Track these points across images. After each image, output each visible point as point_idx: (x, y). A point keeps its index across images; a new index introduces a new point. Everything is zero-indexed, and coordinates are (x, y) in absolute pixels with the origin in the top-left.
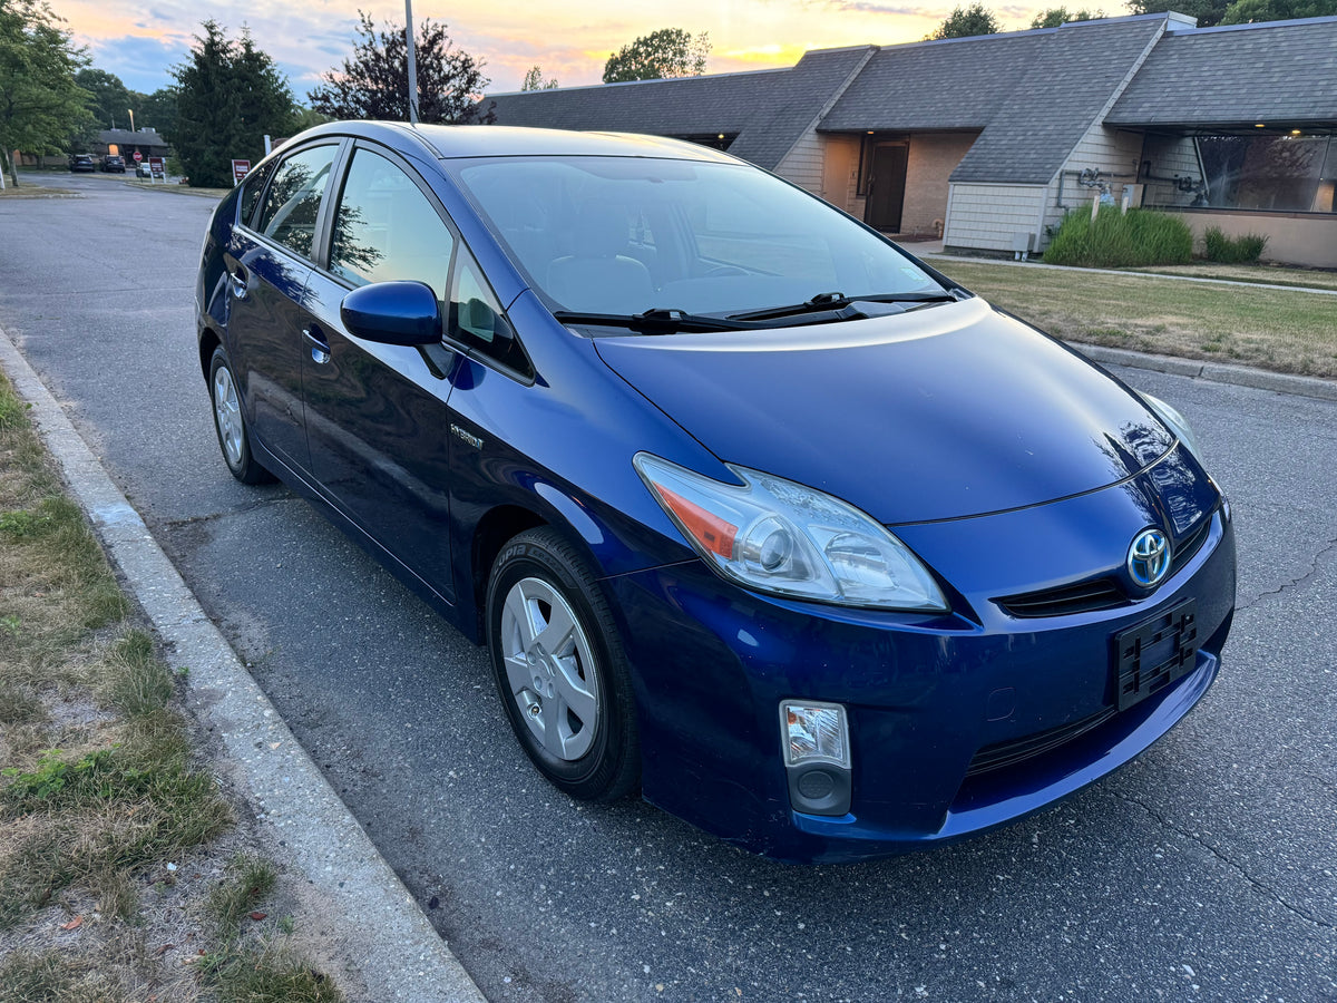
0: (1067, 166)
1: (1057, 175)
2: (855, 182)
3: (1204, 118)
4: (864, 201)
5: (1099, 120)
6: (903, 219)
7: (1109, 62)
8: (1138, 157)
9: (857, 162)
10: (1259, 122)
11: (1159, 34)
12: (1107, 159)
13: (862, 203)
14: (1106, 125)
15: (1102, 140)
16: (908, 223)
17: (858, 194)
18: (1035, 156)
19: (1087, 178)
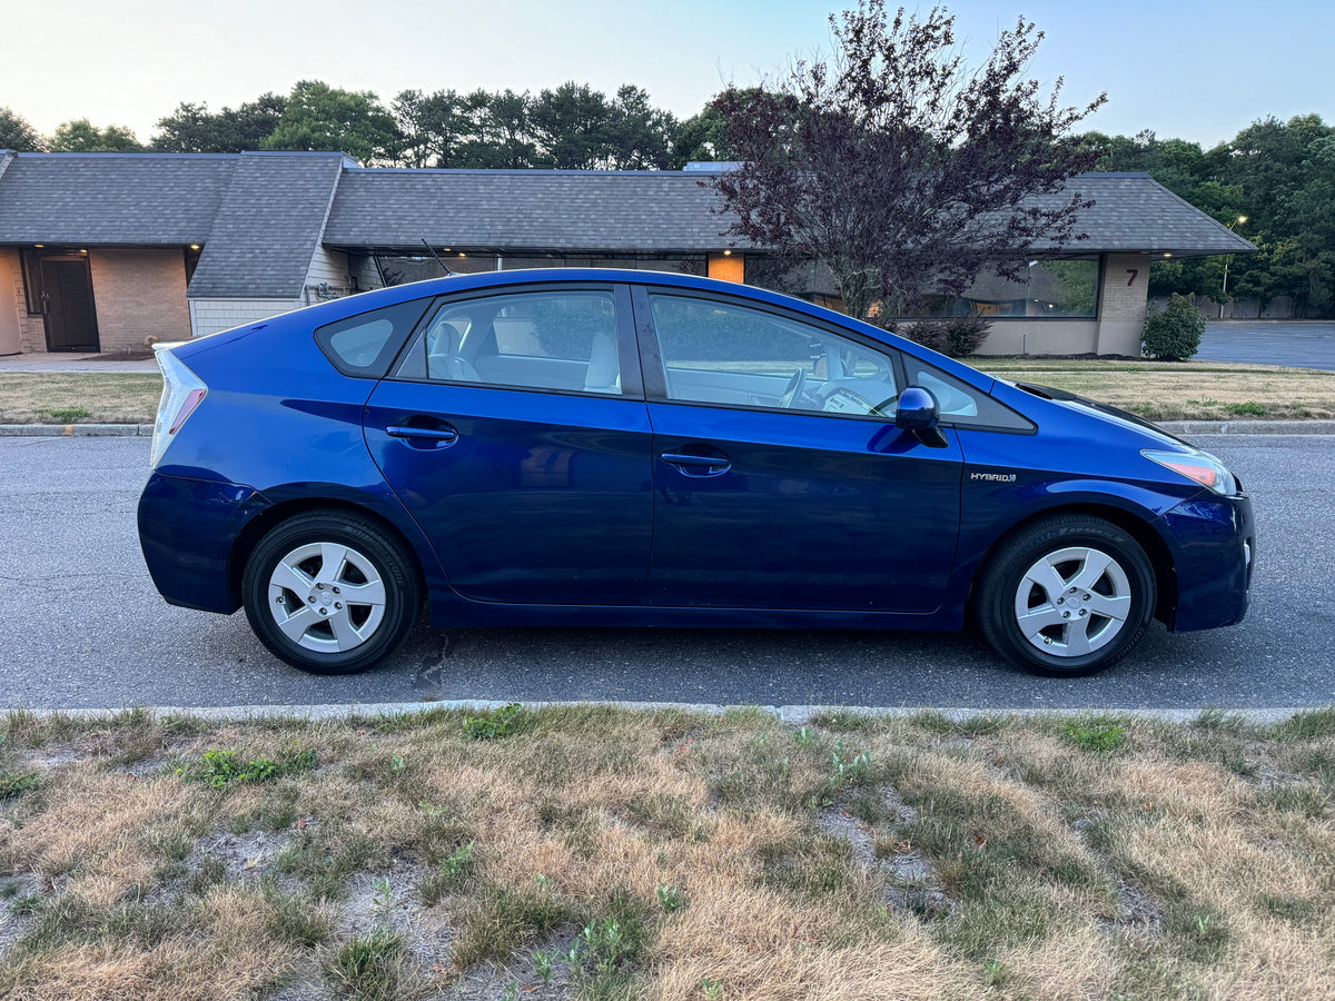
0: (309, 282)
1: (303, 291)
2: (23, 299)
3: (409, 243)
4: (42, 320)
5: (319, 242)
6: (101, 337)
7: (307, 190)
8: (347, 272)
9: (19, 277)
10: (448, 247)
11: (340, 170)
12: (329, 275)
13: (39, 323)
14: (324, 246)
15: (324, 259)
16: (106, 340)
17: (29, 312)
18: (273, 272)
19: (322, 291)
